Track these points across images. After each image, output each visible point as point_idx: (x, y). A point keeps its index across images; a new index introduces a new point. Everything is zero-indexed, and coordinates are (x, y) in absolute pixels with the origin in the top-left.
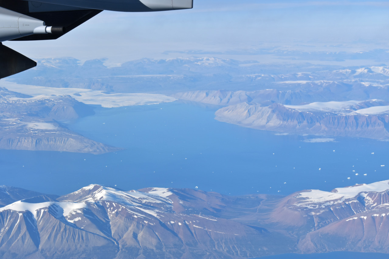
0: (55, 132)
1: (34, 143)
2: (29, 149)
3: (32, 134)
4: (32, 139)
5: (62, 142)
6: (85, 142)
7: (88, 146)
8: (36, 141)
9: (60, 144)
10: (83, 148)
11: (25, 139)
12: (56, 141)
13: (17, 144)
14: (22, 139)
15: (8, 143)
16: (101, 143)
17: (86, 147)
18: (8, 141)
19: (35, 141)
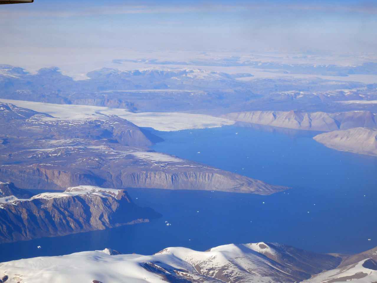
0: (189, 166)
1: (170, 180)
2: (165, 188)
3: (161, 168)
4: (166, 175)
5: (207, 179)
6: (237, 179)
7: (243, 184)
8: (172, 177)
9: (204, 181)
10: (238, 186)
11: (155, 174)
12: (197, 177)
13: (146, 181)
14: (151, 174)
15: (133, 180)
16: (259, 181)
17: (243, 185)
18: (132, 177)
19: (170, 177)
